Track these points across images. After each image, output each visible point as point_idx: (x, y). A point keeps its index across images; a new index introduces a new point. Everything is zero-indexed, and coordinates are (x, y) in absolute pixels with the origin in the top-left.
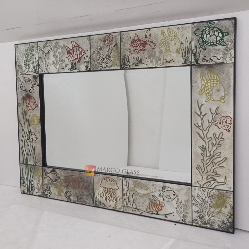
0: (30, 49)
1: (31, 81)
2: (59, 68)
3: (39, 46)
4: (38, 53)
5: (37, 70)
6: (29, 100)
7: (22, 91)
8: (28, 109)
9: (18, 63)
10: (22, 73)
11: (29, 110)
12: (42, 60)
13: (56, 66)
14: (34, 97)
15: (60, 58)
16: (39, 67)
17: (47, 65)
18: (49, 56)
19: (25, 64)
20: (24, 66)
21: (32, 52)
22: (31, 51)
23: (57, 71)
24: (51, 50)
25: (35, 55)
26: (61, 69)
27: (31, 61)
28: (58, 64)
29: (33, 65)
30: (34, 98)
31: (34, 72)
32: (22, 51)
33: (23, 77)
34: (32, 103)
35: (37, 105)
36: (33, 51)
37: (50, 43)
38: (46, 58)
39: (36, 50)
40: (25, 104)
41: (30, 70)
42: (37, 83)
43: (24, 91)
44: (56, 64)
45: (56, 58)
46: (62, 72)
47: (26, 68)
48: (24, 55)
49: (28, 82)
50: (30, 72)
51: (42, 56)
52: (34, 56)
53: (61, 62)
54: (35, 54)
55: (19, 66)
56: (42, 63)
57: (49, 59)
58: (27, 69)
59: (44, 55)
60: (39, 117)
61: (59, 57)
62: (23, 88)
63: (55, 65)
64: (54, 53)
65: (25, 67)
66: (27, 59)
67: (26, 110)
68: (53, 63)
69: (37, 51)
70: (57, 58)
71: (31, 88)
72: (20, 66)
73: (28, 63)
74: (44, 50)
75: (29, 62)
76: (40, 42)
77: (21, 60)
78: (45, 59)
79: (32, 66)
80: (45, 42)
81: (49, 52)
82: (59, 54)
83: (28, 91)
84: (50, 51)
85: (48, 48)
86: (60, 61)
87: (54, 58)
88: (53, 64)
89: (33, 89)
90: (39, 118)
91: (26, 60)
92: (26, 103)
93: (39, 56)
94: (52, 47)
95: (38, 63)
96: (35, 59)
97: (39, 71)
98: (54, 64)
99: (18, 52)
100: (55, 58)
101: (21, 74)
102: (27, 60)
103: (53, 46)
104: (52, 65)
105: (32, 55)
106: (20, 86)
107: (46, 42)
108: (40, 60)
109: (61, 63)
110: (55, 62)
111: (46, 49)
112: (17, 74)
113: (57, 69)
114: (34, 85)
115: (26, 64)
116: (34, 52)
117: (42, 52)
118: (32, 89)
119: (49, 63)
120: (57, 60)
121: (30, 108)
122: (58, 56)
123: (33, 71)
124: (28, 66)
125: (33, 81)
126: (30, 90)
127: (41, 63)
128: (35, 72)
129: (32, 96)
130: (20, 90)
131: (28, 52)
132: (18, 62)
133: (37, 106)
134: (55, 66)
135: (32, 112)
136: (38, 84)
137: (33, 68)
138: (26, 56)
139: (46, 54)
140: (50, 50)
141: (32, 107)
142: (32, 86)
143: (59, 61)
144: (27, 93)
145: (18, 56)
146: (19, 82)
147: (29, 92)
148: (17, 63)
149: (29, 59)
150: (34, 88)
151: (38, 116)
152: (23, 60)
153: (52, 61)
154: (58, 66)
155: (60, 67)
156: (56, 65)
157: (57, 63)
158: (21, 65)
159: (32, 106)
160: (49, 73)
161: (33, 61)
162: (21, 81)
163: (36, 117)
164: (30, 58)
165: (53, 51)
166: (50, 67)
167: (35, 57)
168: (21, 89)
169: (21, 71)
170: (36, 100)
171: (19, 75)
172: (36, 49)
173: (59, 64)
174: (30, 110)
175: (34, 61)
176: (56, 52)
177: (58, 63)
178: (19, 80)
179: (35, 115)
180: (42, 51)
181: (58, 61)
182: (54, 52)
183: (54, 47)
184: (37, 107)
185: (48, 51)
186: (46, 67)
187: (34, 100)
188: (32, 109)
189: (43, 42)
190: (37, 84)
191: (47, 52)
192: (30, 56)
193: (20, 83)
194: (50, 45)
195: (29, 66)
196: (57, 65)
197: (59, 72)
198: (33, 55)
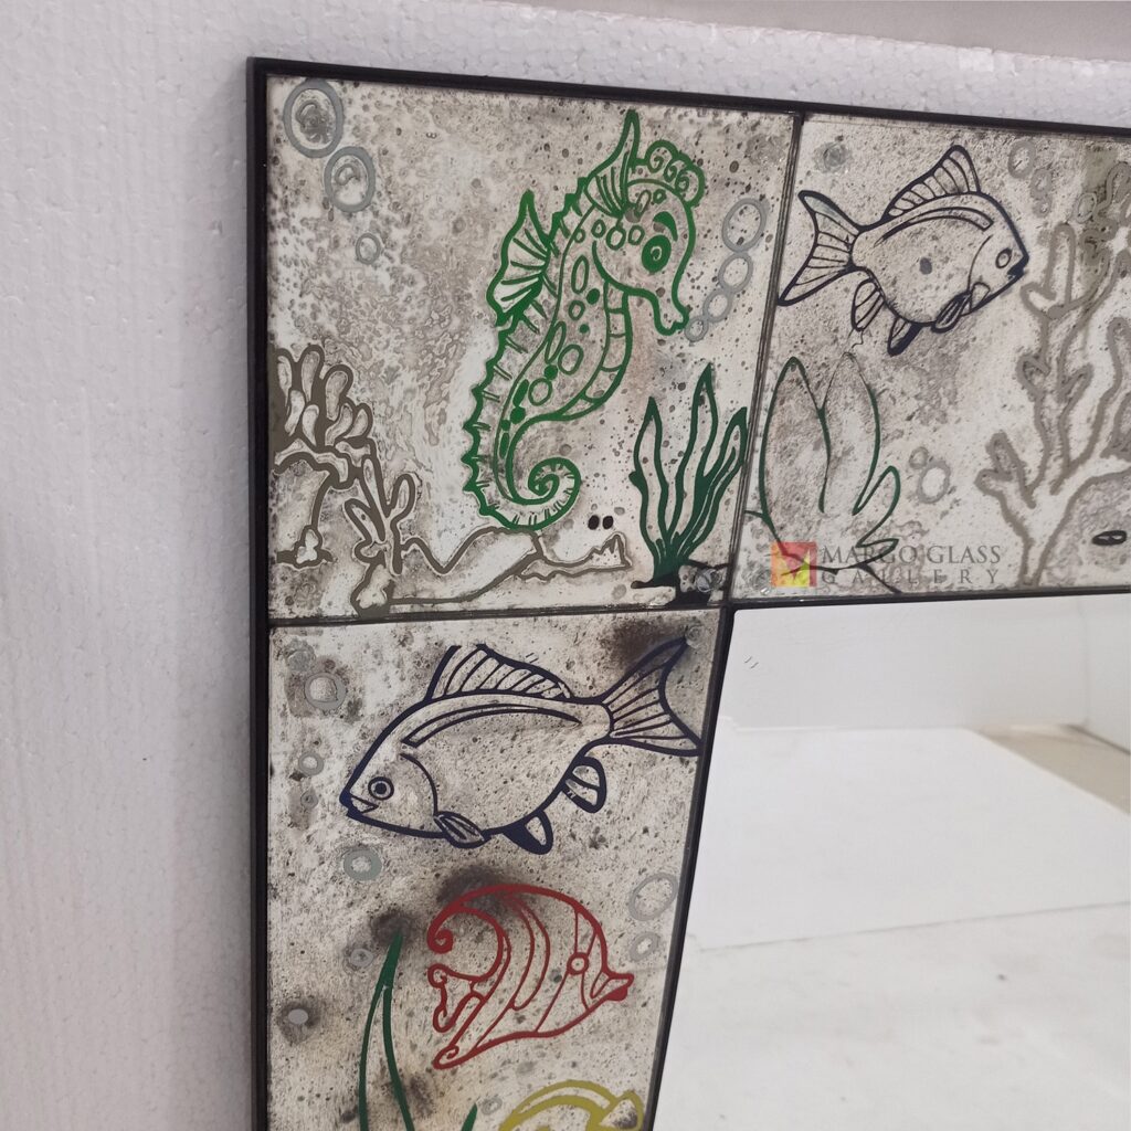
0: (623, 208)
1: (565, 707)
2: (1053, 541)
3: (810, 176)
4: (777, 300)
5: (698, 555)
6: (502, 935)
7: (371, 837)
8: (465, 1046)
9: (322, 423)
10: (389, 589)
11: (475, 1051)
12: (821, 414)
13: (1032, 505)
14: (585, 897)
15: (1112, 410)
16: (752, 504)
17: (885, 493)
18: (948, 363)
19: (469, 459)
20: (445, 471)
21: (652, 263)
22: (634, 255)
23: (1024, 569)
24: (1017, 272)
25: (707, 321)
26: (1085, 549)
27: (620, 414)
28: (1056, 488)
29: (637, 478)
30: (579, 908)
31: (648, 575)
32: (438, 230)
33: (418, 643)
34: (536, 970)
35: (614, 976)
36: (679, 246)
37: (1022, 160)
38: (900, 383)
39: (740, 249)
40: (414, 994)
41: (574, 542)
42: (675, 719)
43: (412, 841)
44: (1031, 478)
45: (1052, 405)
46: (1080, 582)
47: (487, 509)
48: (476, 287)
49: (509, 709)
50: (571, 571)
51: (830, 353)
52: (678, 341)
53: (1105, 454)
54: (718, 307)
55: (333, 481)
56: (811, 459)
57: (934, 410)
58: (512, 528)
59: (872, 348)
60: (630, 1094)
61: (1106, 400)
62: (407, 804)
63: (1011, 489)
64: (1045, 334)
65: (471, 502)
66: (539, 368)
67: (411, 1063)
68: (988, 464)
69: (762, 257)
70: (1069, 400)
71: (562, 787)
72: (356, 473)
73: (539, 441)
74: (895, 261)
75: (573, 433)
76: (853, 128)
77: (407, 378)
78: (873, 397)
79: (611, 491)
80: (934, 142)
81: (963, 305)
82: (1111, 346)
83: (488, 834)
84: (980, 292)
85: (964, 235)
86: (1102, 445)
87: (1020, 397)
88: (996, 472)
89: (592, 796)
90: (629, 1104)
91: (502, 387)
92: (441, 986)
93: (780, 351)
94: (1030, 228)
95: (734, 443)
96: (707, 379)
97: (731, 565)
98: (1007, 477)
99: (344, 229)
100: (1038, 397)
101: (372, 597)
102: (523, 390)
103: (1058, 215)
104: (966, 488)
105: (641, 312)
106: (330, 781)
107: (966, 136)
108: (796, 408)
109: (1108, 478)
110: (1031, 457)
111: (928, 249)
112: (279, 608)
113: (1028, 543)
114: (616, 758)
115: (506, 446)
116: (703, 269)
117: (841, 296)
118: (562, 810)
119: (925, 460)
120: (1064, 425)
121: (508, 1025)
122: (1085, 375)
123: (626, 566)
124: (543, 485)
125: (597, 700)
126: (540, 813)
127: (787, 453)
128: (664, 576)
129: (550, 882)
130: (331, 828)
131: (584, 249)
132: (318, 397)
133: (619, 995)
134: (1015, 502)
135: (529, 1067)
136: (687, 733)
137: (627, 525)
138: (508, 320)
139: (916, 328)
140: (997, 278)
141: (528, 1012)
142: (582, 759)
143: (1093, 440)
144: (455, 859)
145: (336, 292)
146: (327, 727)
147: (499, 852)
148: (300, 414)
149: (582, 378)
150: (602, 791)
151: (617, 1092)
152: (436, 378)
153: (987, 435)
154: (1046, 514)
155: (1075, 522)
156: (1027, 492)
157: (1055, 469)
158: (393, 465)
159: (542, 1000)
160: (897, 597)
161: (652, 412)
162: (370, 708)
163: (575, 1102)
164: (594, 355)
165: (1039, 301)
166: (925, 514)
167: (701, 352)
168: (354, 814)
169: (379, 560)
170: (612, 923)
171: (318, 621)
172: (747, 223)
173: (1070, 487)
174: (500, 1049)
175: (676, 419)
176: (1074, 317)
177: (1070, 467)
178: (318, 689)
179: (570, 1083)
180: (851, 267)
181: (1076, 451)
182: (1047, 319)
183: (1065, 245)
184: (609, 1004)
185: (958, 285)
186: (874, 511)
187: (585, 927)
188: (535, 1034)
189: (903, 128)
190: (672, 729)
191: (926, 299)
192: (597, 332)
193: (343, 742)
194: (1015, 194)
195: (567, 483)
196: (1042, 494)
197: (1045, 581)
198: (671, 314)
